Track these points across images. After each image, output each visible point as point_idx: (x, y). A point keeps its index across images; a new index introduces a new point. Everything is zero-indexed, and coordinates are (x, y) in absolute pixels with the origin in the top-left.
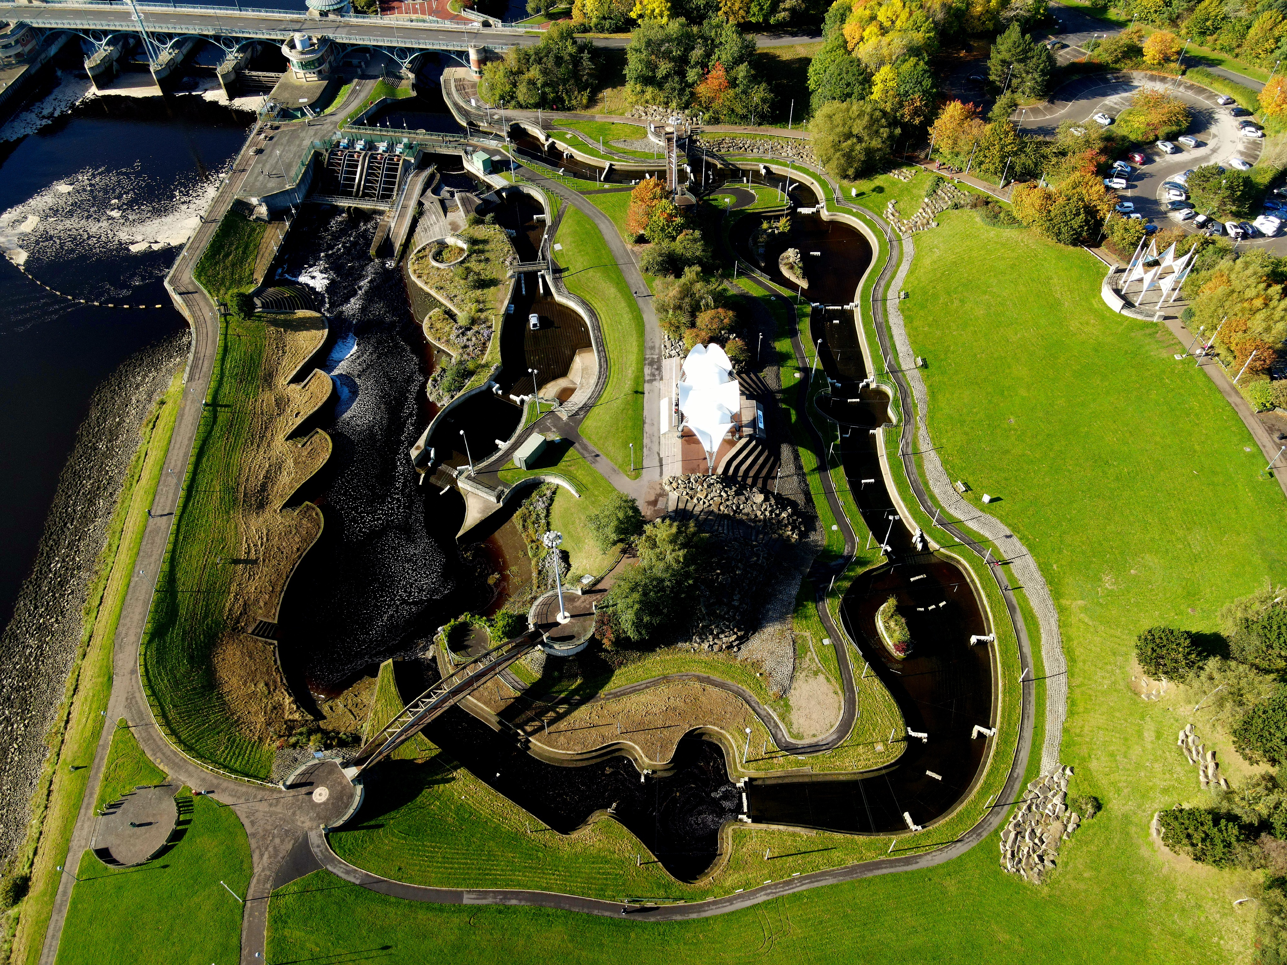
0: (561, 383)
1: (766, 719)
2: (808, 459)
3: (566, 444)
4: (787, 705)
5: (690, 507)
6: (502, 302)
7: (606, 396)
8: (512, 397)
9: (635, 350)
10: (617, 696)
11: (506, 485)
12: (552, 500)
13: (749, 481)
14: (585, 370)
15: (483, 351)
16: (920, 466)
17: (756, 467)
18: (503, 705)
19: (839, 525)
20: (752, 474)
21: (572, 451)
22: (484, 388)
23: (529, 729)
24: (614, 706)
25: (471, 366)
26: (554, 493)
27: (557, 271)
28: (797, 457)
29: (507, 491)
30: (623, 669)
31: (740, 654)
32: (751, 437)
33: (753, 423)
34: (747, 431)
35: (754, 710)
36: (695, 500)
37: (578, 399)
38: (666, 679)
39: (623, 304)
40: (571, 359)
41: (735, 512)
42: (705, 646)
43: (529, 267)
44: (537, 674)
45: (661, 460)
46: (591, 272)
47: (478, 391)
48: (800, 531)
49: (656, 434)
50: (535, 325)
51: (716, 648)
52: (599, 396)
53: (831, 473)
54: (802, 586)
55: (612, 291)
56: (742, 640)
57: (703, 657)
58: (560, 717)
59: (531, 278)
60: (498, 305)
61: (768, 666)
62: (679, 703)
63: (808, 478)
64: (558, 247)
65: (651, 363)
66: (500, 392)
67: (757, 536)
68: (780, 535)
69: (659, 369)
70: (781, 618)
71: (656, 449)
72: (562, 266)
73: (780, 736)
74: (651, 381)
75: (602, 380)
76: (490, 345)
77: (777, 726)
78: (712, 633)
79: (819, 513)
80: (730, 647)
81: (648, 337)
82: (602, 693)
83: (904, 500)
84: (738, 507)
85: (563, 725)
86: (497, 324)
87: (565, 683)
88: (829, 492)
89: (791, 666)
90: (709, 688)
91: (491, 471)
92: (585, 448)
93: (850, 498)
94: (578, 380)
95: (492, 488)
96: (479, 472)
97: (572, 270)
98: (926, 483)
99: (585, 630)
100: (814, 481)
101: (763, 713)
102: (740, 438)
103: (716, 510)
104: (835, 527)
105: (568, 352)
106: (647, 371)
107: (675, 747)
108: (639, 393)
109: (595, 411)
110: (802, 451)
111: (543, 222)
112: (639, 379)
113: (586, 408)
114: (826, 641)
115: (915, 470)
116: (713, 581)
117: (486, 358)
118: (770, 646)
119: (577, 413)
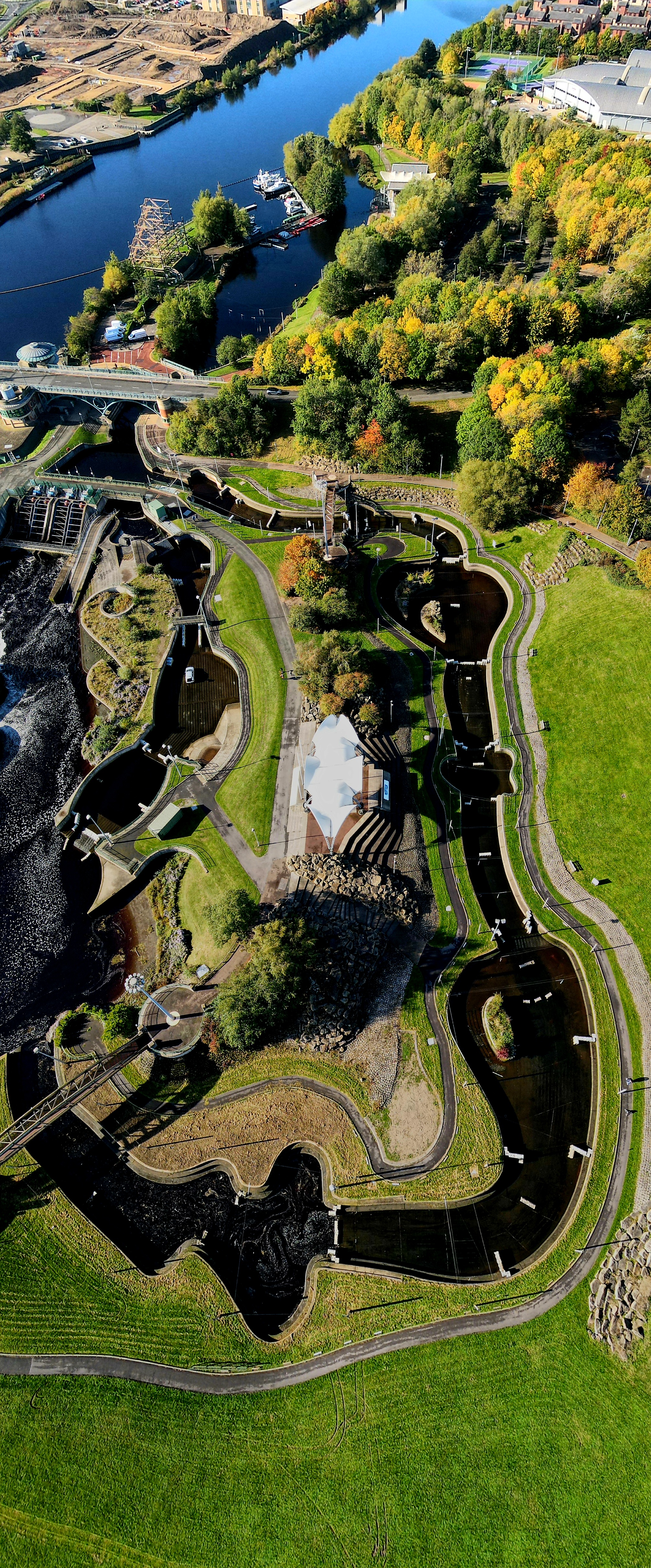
0: (207, 742)
1: (364, 1134)
2: (430, 828)
3: (203, 811)
4: (386, 1118)
5: (310, 887)
6: (161, 655)
7: (245, 759)
8: (160, 756)
9: (276, 711)
10: (222, 1102)
11: (140, 856)
12: (183, 872)
13: (370, 858)
14: (230, 727)
15: (137, 708)
16: (535, 840)
17: (378, 842)
18: (107, 1111)
19: (453, 906)
20: (373, 850)
21: (206, 821)
22: (134, 747)
23: (130, 1140)
24: (215, 1115)
25: (122, 724)
26: (186, 865)
27: (215, 623)
28: (419, 828)
29: (141, 863)
30: (231, 1070)
31: (345, 1054)
32: (376, 810)
33: (379, 795)
34: (372, 803)
35: (353, 1123)
36: (315, 882)
37: (220, 761)
38: (271, 1082)
39: (270, 662)
40: (220, 714)
41: (353, 894)
42: (312, 1046)
43: (190, 620)
44: (145, 1077)
45: (287, 835)
46: (244, 627)
47: (128, 750)
48: (415, 914)
49: (285, 806)
50: (189, 680)
51: (323, 1047)
52: (239, 759)
53: (450, 845)
54: (413, 975)
55: (261, 647)
56: (347, 1039)
57: (309, 1057)
58: (163, 1126)
59: (192, 630)
60: (157, 658)
61: (372, 1068)
62: (280, 1113)
63: (428, 851)
64: (218, 598)
65: (289, 727)
66: (150, 751)
67: (373, 918)
68: (395, 917)
69: (296, 733)
70: (390, 1011)
71: (283, 822)
72: (220, 618)
73: (376, 1156)
74: (287, 746)
75: (244, 741)
76: (144, 701)
77: (374, 1143)
78: (319, 1034)
79: (435, 892)
80: (337, 1046)
81: (289, 697)
82: (206, 1099)
83: (517, 878)
84: (356, 889)
85: (162, 1137)
86: (154, 679)
87: (171, 1086)
88: (446, 868)
89: (394, 1070)
90: (312, 1095)
91: (128, 841)
92: (219, 817)
93: (466, 874)
94: (222, 740)
95: (126, 860)
96: (117, 842)
97: (228, 623)
98: (540, 860)
99: (193, 1034)
100: (432, 854)
101: (362, 1126)
102: (365, 812)
103: (335, 891)
104: (449, 908)
105: (217, 708)
106: (285, 735)
107: (271, 1167)
108: (275, 757)
109: (235, 775)
110: (424, 819)
111: (208, 570)
112: (276, 744)
113: (226, 772)
114: (432, 1041)
115: (530, 845)
116: (324, 974)
117: (140, 715)
118: (376, 1046)
119: (216, 778)
